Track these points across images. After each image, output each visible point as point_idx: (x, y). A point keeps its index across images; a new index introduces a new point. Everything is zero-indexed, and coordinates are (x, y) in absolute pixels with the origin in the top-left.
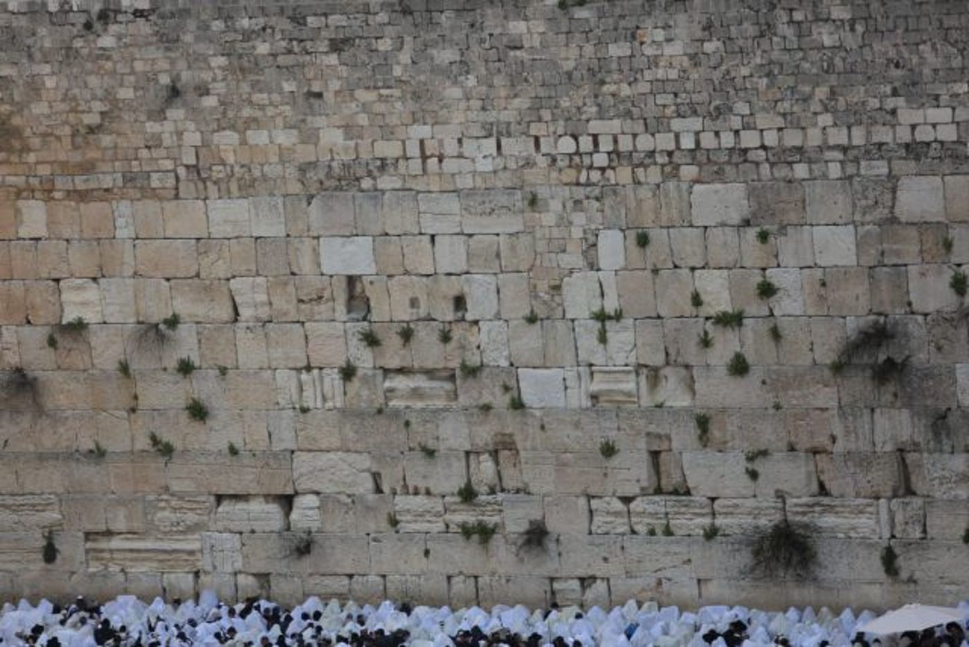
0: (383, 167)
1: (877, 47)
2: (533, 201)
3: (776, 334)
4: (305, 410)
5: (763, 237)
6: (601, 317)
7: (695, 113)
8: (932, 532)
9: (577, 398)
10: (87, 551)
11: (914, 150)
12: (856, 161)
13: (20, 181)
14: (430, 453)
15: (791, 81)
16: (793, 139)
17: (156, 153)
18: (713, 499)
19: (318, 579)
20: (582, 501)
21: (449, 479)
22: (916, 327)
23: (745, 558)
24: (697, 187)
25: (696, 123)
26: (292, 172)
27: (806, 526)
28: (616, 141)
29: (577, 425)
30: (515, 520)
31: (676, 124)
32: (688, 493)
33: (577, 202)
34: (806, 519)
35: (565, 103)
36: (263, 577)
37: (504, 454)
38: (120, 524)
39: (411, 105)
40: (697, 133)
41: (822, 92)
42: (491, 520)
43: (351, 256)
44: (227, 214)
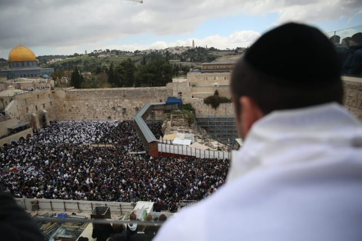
0: (89, 99)
2: (97, 101)
3: (109, 107)
4: (85, 111)
5: (108, 103)
6: (100, 106)
8: (116, 117)
9: (99, 110)
11: (115, 98)
12: (113, 99)
13: (70, 100)
14: (91, 113)
16: (109, 98)
17: (77, 98)
18: (106, 115)
20: (99, 116)
21: (93, 114)
22: (116, 107)
23: (107, 118)
24: (105, 100)
26: (84, 99)
27: (110, 116)
28: (101, 98)
29: (99, 112)
30: (96, 116)
33: (99, 101)
37: (95, 113)
38: (75, 117)
40: (105, 97)
43: (87, 104)
44: (81, 101)
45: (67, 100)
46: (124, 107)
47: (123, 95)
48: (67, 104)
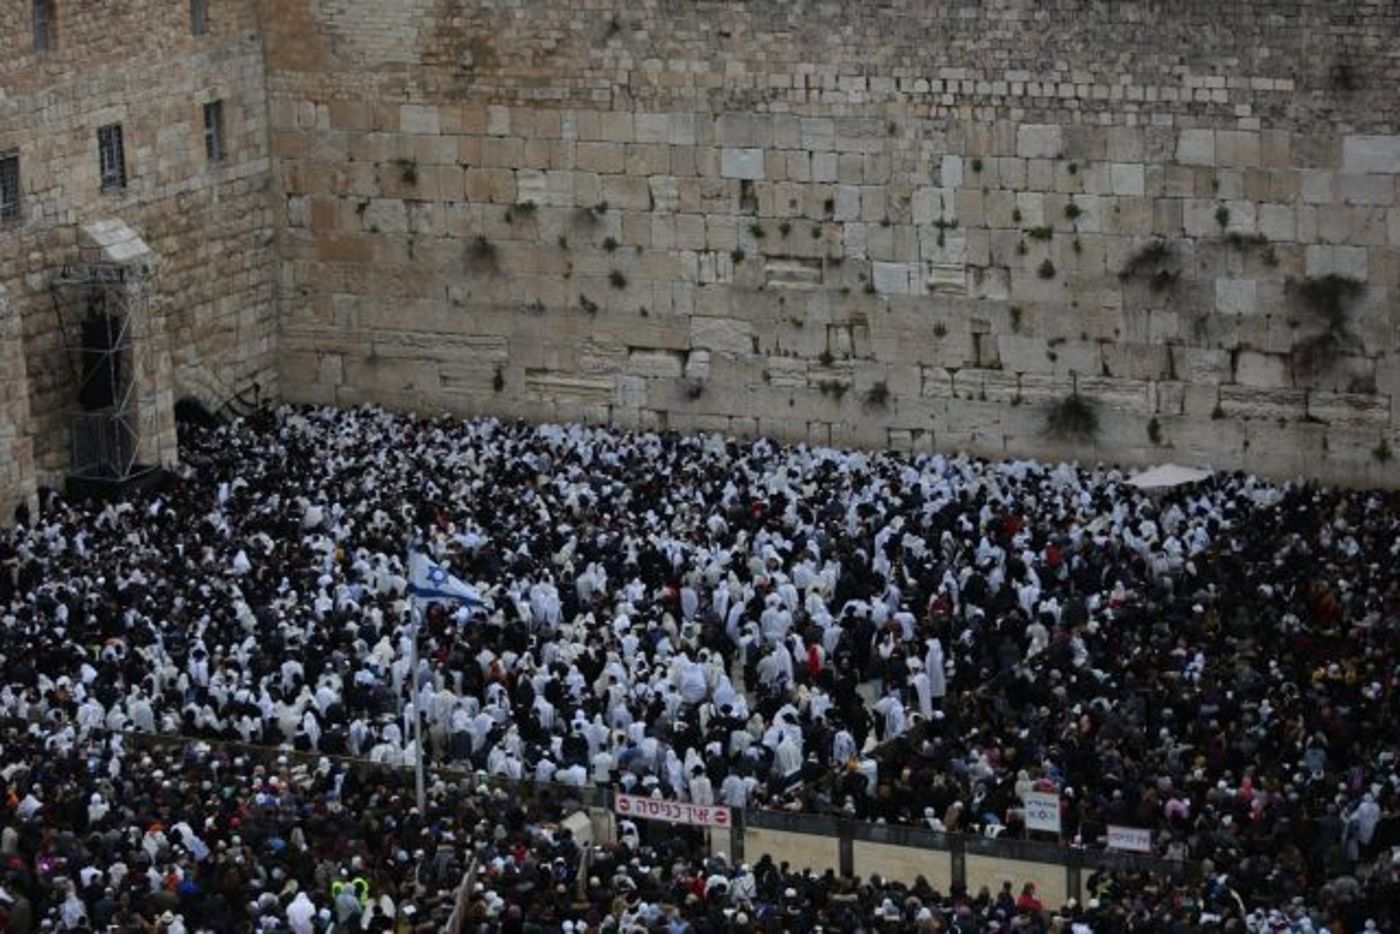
0: (774, 96)
1: (1171, 24)
2: (892, 130)
3: (1077, 247)
4: (702, 284)
5: (1073, 169)
6: (941, 225)
7: (1024, 67)
8: (1188, 409)
9: (919, 288)
10: (528, 383)
11: (1194, 108)
12: (1148, 113)
13: (490, 90)
14: (799, 325)
15: (1101, 47)
16: (1100, 93)
17: (597, 74)
18: (1020, 374)
19: (703, 418)
20: (917, 370)
21: (812, 345)
22: (1187, 248)
23: (1041, 422)
24: (1024, 127)
25: (1025, 75)
26: (702, 94)
27: (1090, 399)
28: (960, 85)
29: (916, 309)
30: (864, 382)
31: (1009, 75)
32: (1000, 368)
33: (927, 133)
34: (1092, 394)
35: (922, 53)
36: (663, 414)
37: (858, 328)
38: (553, 364)
39: (800, 47)
40: (1025, 84)
41: (1125, 57)
42: (844, 380)
43: (745, 164)
44: (650, 125)
45: (455, 96)
46: (1318, 265)
47: (1320, 66)
48: (448, 151)
